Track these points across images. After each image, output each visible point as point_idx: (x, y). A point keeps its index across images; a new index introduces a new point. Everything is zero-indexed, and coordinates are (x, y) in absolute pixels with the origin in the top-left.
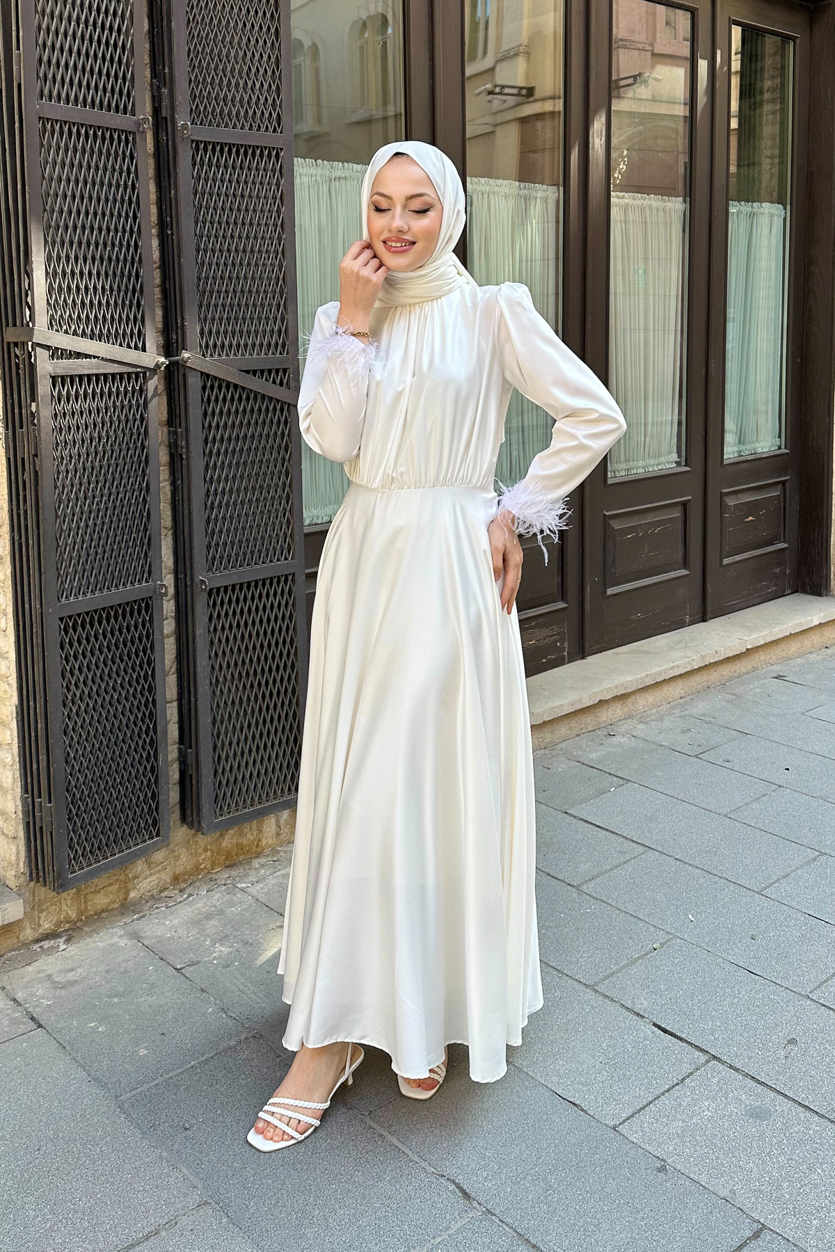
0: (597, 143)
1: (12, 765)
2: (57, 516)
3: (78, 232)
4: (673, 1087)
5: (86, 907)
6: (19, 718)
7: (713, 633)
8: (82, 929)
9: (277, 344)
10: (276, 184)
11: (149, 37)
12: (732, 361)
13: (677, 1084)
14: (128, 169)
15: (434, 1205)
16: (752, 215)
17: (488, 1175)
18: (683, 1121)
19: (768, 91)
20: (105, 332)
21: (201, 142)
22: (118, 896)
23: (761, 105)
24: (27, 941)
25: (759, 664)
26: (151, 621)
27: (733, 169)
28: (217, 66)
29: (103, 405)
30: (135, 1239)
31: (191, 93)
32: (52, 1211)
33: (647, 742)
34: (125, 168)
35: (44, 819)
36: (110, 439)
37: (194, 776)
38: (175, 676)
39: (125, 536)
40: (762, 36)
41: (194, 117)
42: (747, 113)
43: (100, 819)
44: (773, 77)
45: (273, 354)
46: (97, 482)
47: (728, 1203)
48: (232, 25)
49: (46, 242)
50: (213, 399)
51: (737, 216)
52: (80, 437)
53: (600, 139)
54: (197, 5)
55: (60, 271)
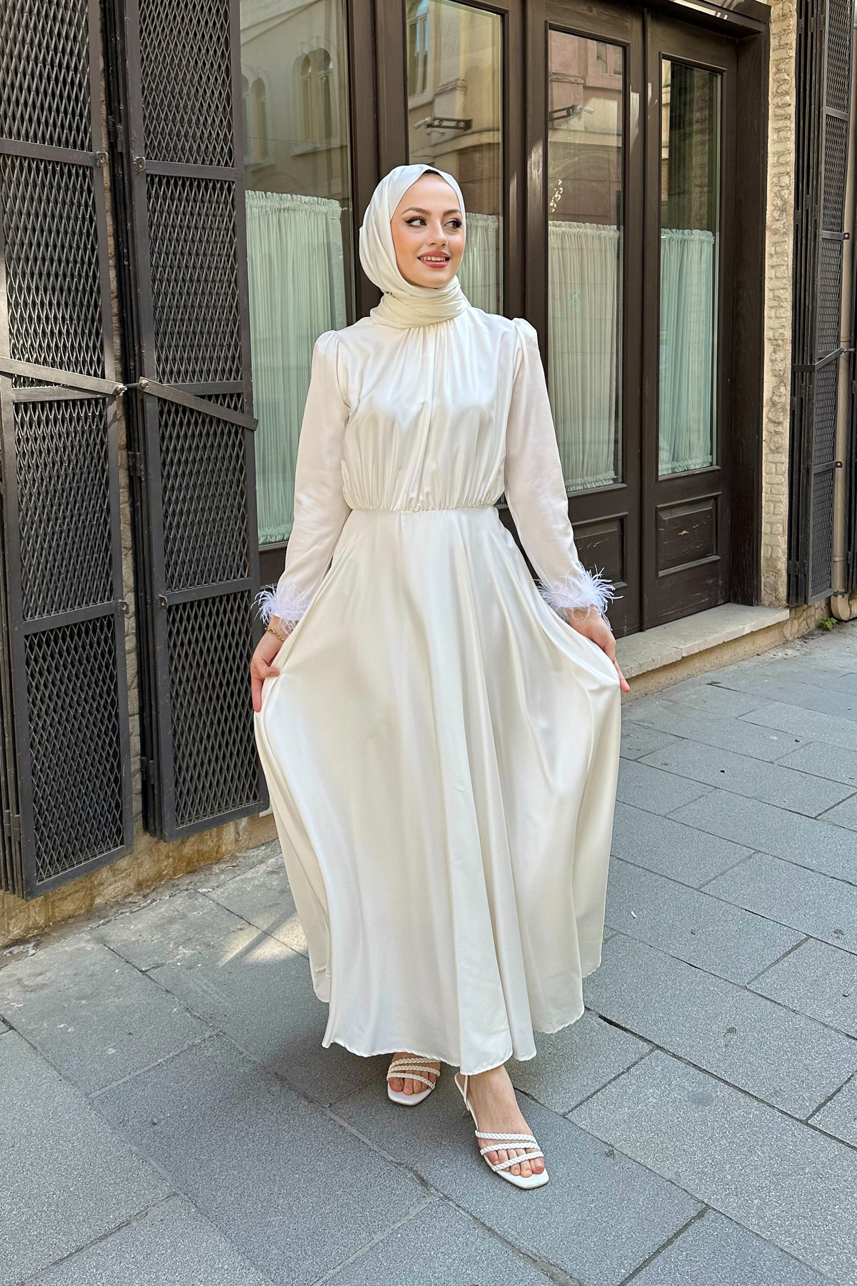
0: (535, 173)
2: (21, 538)
3: (38, 263)
4: (619, 1075)
5: (53, 913)
7: (650, 642)
8: (49, 935)
9: (230, 370)
10: (229, 216)
11: (105, 76)
13: (623, 1073)
14: (86, 202)
15: (393, 1191)
16: (683, 242)
17: (444, 1162)
18: (629, 1108)
19: (697, 122)
20: (65, 360)
21: (156, 176)
22: (84, 903)
23: (691, 135)
25: (694, 671)
26: (113, 638)
27: (664, 197)
28: (170, 103)
29: (64, 431)
30: (108, 1230)
31: (146, 129)
32: (27, 1205)
34: (83, 202)
35: (12, 829)
36: (71, 463)
37: (156, 786)
38: (136, 690)
39: (87, 557)
40: (691, 69)
41: (149, 152)
42: (677, 143)
43: (67, 829)
44: (701, 109)
45: (228, 379)
46: (60, 505)
47: (673, 1185)
48: (184, 63)
49: (8, 273)
50: (170, 423)
51: (669, 242)
52: (42, 461)
53: (538, 171)
54: (151, 44)
55: (21, 301)
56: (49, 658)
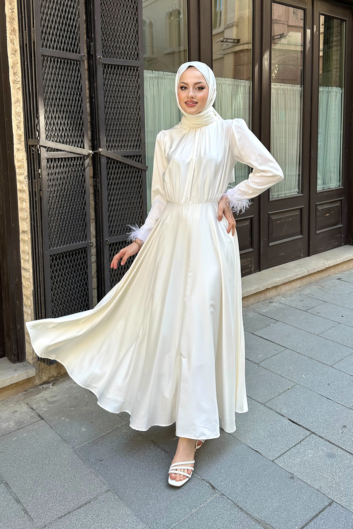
0: (266, 63)
1: (31, 314)
2: (49, 215)
3: (57, 101)
4: (296, 444)
5: (60, 371)
6: (34, 295)
7: (312, 261)
8: (59, 380)
9: (137, 145)
10: (137, 81)
11: (86, 23)
12: (320, 150)
13: (298, 444)
15: (201, 491)
16: (328, 92)
17: (222, 479)
18: (301, 458)
19: (335, 41)
20: (68, 141)
21: (107, 64)
23: (332, 47)
24: (37, 385)
25: (331, 274)
26: (86, 256)
27: (321, 72)
28: (113, 34)
29: (67, 170)
30: (81, 504)
31: (103, 45)
32: (48, 493)
33: (286, 305)
34: (76, 75)
36: (70, 184)
38: (96, 278)
39: (76, 223)
40: (333, 19)
41: (104, 55)
42: (326, 50)
44: (337, 36)
45: (135, 149)
46: (65, 201)
47: (319, 492)
48: (119, 17)
49: (45, 105)
50: (111, 167)
51: (323, 92)
52: (58, 183)
53: (267, 62)
54: (105, 9)
55: (50, 116)
56: (60, 265)
